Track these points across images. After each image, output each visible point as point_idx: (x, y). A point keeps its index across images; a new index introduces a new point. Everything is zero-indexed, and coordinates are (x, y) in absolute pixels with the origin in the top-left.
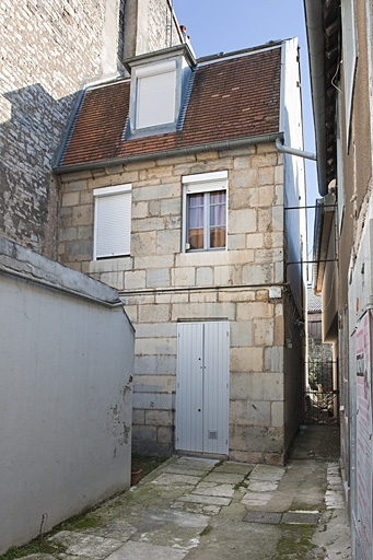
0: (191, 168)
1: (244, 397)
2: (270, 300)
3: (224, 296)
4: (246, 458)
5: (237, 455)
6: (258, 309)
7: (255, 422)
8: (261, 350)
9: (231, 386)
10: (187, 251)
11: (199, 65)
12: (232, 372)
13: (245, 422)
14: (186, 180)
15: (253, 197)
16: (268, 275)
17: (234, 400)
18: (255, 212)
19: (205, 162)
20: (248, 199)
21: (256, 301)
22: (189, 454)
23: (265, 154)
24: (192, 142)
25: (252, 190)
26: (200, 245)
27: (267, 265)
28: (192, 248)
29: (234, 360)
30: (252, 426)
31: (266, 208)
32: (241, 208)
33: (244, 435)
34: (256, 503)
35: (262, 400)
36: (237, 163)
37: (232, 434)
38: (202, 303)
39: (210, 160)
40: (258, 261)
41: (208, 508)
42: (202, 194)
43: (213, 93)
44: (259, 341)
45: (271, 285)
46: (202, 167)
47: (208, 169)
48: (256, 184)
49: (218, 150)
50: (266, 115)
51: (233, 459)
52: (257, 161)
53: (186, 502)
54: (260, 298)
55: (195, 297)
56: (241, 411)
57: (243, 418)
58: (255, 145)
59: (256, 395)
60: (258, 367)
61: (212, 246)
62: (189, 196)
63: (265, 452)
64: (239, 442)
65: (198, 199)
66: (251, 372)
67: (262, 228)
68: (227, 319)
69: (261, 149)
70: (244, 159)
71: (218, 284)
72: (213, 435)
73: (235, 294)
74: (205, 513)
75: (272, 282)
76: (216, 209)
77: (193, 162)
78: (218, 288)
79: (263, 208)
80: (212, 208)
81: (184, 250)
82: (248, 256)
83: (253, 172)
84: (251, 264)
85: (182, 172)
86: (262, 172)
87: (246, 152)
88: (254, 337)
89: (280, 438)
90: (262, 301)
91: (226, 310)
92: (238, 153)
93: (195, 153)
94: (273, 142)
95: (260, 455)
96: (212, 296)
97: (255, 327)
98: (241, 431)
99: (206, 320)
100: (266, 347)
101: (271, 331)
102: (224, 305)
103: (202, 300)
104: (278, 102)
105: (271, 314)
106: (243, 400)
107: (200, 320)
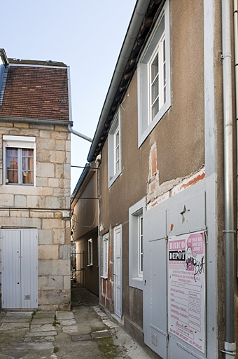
0: (9, 131)
1: (47, 273)
2: (63, 218)
3: (33, 214)
4: (48, 309)
5: (43, 308)
6: (56, 223)
7: (54, 288)
8: (57, 246)
9: (39, 267)
10: (6, 184)
11: (10, 65)
12: (40, 260)
13: (48, 288)
14: (5, 138)
15: (52, 156)
16: (62, 203)
17: (41, 276)
18: (53, 165)
19: (20, 129)
20: (49, 157)
21: (54, 218)
22: (11, 310)
23: (59, 132)
24: (10, 114)
25: (51, 152)
26: (16, 181)
27: (61, 198)
28: (10, 182)
29: (41, 253)
30: (52, 290)
31: (60, 164)
32: (44, 162)
33: (47, 296)
34: (72, 331)
35: (58, 275)
36: (42, 134)
37: (40, 296)
38: (18, 218)
39: (24, 128)
40: (55, 194)
41: (47, 338)
42: (17, 149)
43: (23, 86)
44: (56, 242)
45: (63, 210)
46: (17, 132)
47: (22, 133)
48: (54, 149)
49: (30, 123)
50: (60, 108)
51: (41, 310)
52: (55, 135)
53: (32, 337)
54: (56, 217)
55: (14, 213)
56: (45, 282)
57: (46, 286)
58: (54, 125)
59: (54, 272)
60: (55, 256)
61: (24, 183)
62: (7, 148)
63: (60, 304)
64: (44, 300)
65: (14, 151)
66: (52, 259)
67: (58, 175)
68: (36, 228)
69: (58, 128)
70: (46, 132)
71: (30, 207)
72: (28, 297)
73: (41, 214)
74: (47, 341)
75: (64, 208)
76: (27, 160)
77: (11, 127)
78: (30, 209)
79: (58, 164)
80: (24, 159)
81: (4, 183)
82: (49, 191)
83: (51, 141)
84: (51, 196)
85: (3, 132)
86: (58, 142)
87: (48, 128)
88: (53, 239)
89: (68, 296)
90: (58, 218)
91: (36, 222)
92: (43, 127)
93: (13, 122)
94: (66, 126)
95: (57, 306)
96: (26, 214)
97: (54, 233)
98: (46, 293)
99: (22, 228)
100: (60, 245)
101: (63, 236)
102: (34, 219)
103: (19, 215)
104: (67, 102)
105: (63, 226)
106: (46, 276)
107: (17, 228)
